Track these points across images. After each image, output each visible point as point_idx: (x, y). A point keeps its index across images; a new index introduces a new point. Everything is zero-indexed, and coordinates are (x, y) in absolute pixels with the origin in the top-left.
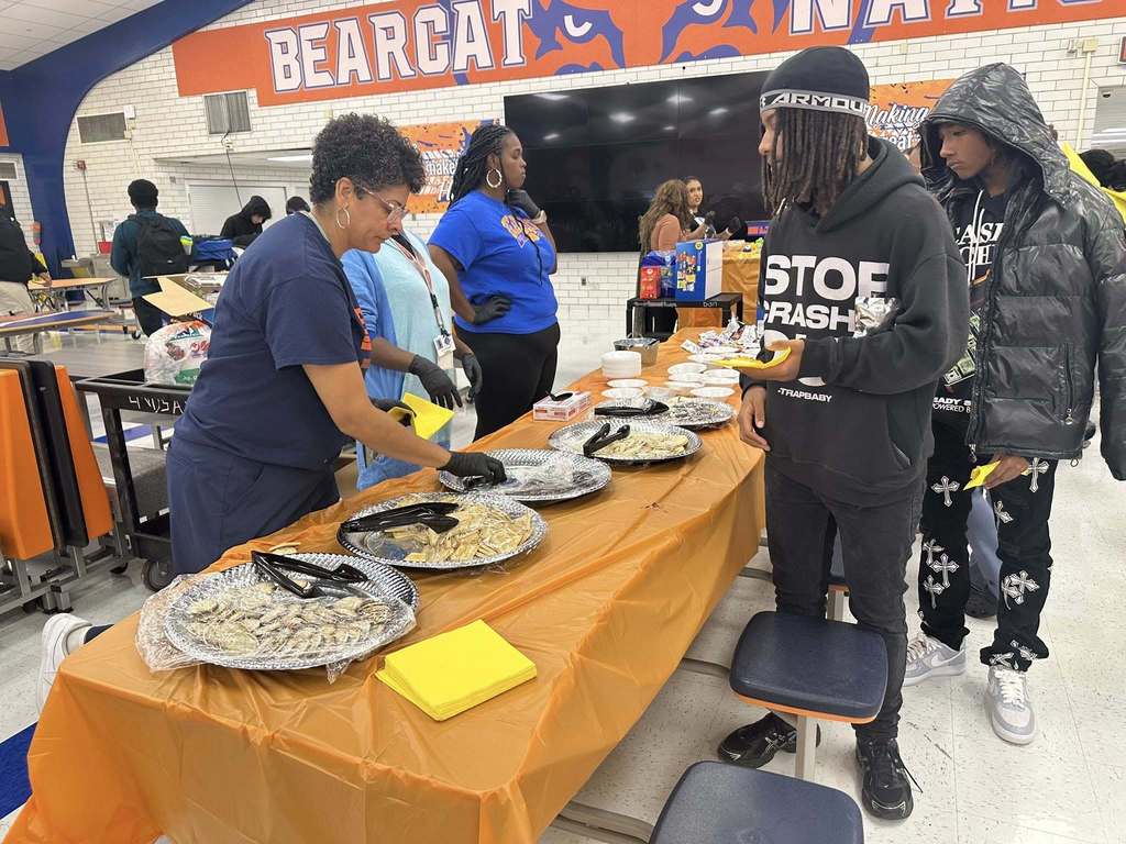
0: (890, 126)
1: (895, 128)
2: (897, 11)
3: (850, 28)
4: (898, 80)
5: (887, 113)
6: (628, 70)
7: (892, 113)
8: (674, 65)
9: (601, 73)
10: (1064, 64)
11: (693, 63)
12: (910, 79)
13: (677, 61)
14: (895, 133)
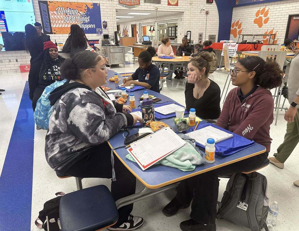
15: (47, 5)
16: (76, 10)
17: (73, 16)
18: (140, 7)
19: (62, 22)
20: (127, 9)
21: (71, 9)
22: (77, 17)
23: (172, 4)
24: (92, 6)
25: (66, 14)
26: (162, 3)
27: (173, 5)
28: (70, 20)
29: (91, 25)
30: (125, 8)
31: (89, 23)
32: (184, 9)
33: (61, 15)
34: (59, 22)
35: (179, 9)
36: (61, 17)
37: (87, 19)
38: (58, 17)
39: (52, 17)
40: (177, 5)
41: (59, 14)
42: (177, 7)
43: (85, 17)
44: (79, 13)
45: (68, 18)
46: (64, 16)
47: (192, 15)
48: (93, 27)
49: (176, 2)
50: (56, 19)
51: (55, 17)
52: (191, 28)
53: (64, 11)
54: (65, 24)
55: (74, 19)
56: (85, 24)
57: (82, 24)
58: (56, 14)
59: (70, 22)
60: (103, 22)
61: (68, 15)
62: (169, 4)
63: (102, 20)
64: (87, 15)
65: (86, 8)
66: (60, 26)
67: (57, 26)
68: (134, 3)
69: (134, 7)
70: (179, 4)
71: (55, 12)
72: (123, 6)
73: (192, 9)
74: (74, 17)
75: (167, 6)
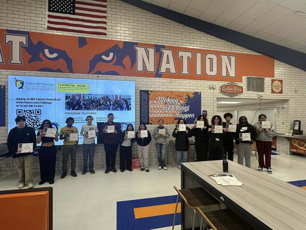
0: (168, 103)
1: (170, 104)
2: (168, 70)
3: (155, 73)
4: (169, 90)
5: (167, 99)
6: (74, 74)
7: (168, 99)
8: (94, 75)
9: (62, 73)
10: (209, 91)
11: (102, 75)
12: (172, 90)
13: (95, 74)
14: (169, 105)
15: (148, 94)
16: (177, 99)
17: (172, 105)
18: (243, 95)
19: (161, 112)
20: (229, 97)
21: (172, 98)
22: (176, 107)
23: (277, 91)
24: (193, 95)
25: (166, 103)
26: (265, 91)
27: (277, 93)
28: (169, 109)
29: (190, 114)
30: (227, 97)
31: (188, 113)
32: (289, 97)
33: (161, 104)
34: (158, 111)
35: (284, 96)
36: (161, 106)
37: (187, 109)
38: (158, 106)
39: (151, 106)
40: (281, 92)
41: (159, 103)
42: (281, 94)
43: (185, 106)
44: (180, 102)
45: (167, 107)
46: (164, 105)
47: (297, 103)
48: (191, 117)
49: (280, 90)
50: (155, 109)
51: (155, 106)
52: (298, 117)
53: (164, 100)
54: (164, 114)
55: (173, 109)
56: (184, 113)
57: (181, 113)
58: (155, 103)
59: (168, 112)
60: (203, 112)
61: (168, 105)
62: (273, 92)
63: (202, 110)
64: (187, 104)
65: (187, 97)
66: (158, 116)
67: (155, 116)
68: (237, 91)
69: (237, 95)
70: (283, 91)
71: (155, 101)
72: (225, 95)
73: (297, 97)
74: (174, 107)
75: (270, 93)
